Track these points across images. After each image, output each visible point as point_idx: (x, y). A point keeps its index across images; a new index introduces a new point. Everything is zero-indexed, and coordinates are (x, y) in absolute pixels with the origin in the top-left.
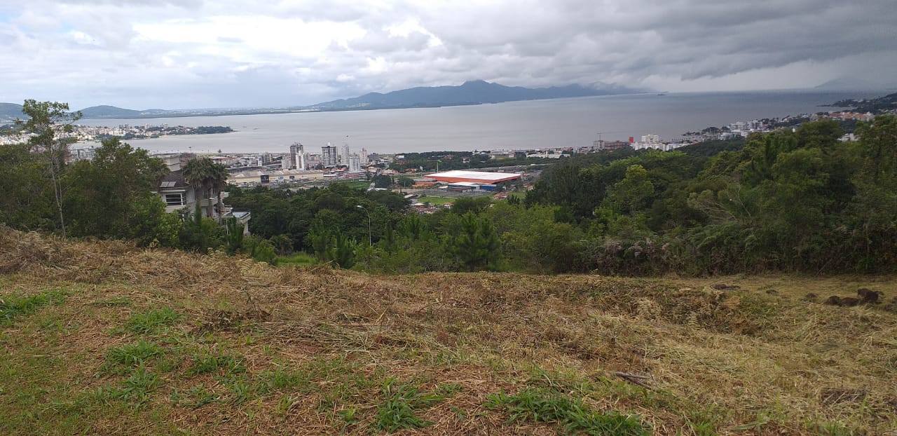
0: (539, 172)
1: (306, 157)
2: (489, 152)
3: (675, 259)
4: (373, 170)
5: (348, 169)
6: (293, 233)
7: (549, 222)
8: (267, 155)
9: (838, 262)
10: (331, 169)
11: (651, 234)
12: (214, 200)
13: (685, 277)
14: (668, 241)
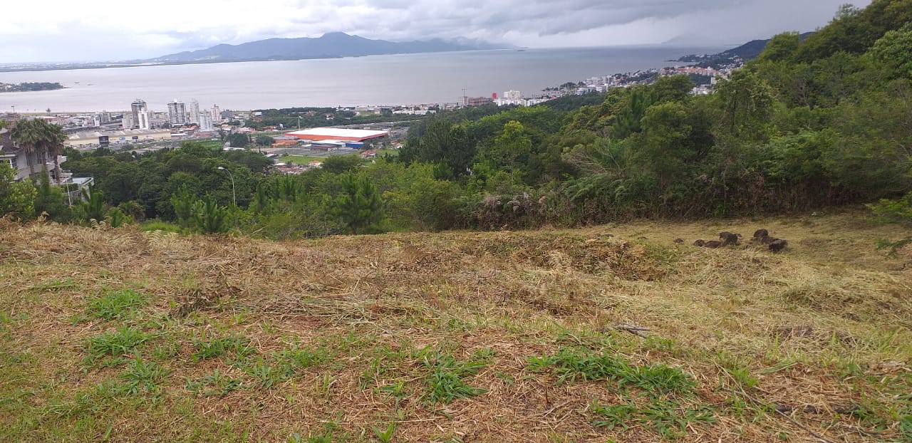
0: (406, 129)
1: (150, 115)
2: (354, 108)
3: (551, 211)
4: (227, 128)
5: (198, 127)
6: (144, 200)
7: (429, 180)
8: (105, 114)
9: (699, 208)
10: (180, 127)
11: (528, 188)
12: (51, 165)
13: (561, 228)
14: (544, 194)
